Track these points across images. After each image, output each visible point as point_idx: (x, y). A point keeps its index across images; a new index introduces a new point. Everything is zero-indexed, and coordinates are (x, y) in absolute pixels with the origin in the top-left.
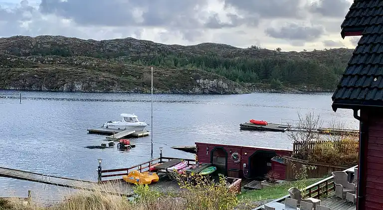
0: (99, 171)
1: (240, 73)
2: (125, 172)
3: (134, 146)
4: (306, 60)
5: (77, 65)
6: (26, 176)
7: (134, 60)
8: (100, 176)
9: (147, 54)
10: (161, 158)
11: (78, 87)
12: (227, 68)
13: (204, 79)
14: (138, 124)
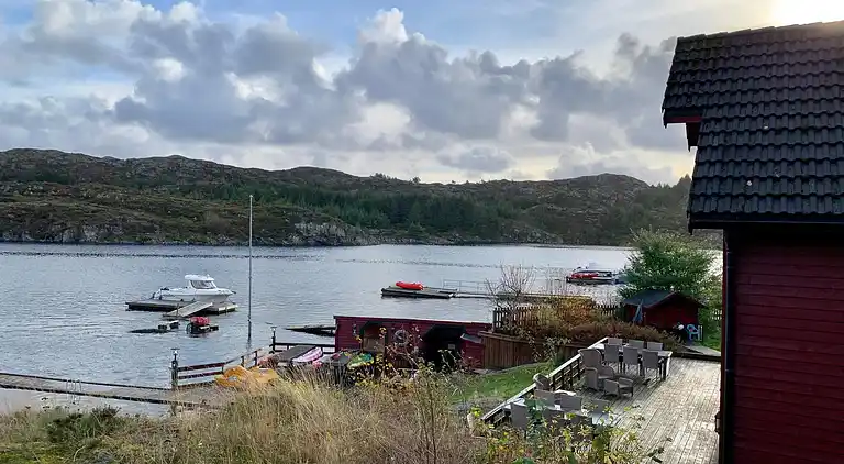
0: (174, 368)
1: (362, 214)
2: (219, 369)
3: (216, 328)
4: (458, 196)
5: (87, 198)
6: (31, 383)
7: (185, 192)
8: (174, 377)
9: (207, 183)
10: (274, 344)
11: (90, 234)
12: (342, 207)
13: (308, 222)
14: (216, 291)
